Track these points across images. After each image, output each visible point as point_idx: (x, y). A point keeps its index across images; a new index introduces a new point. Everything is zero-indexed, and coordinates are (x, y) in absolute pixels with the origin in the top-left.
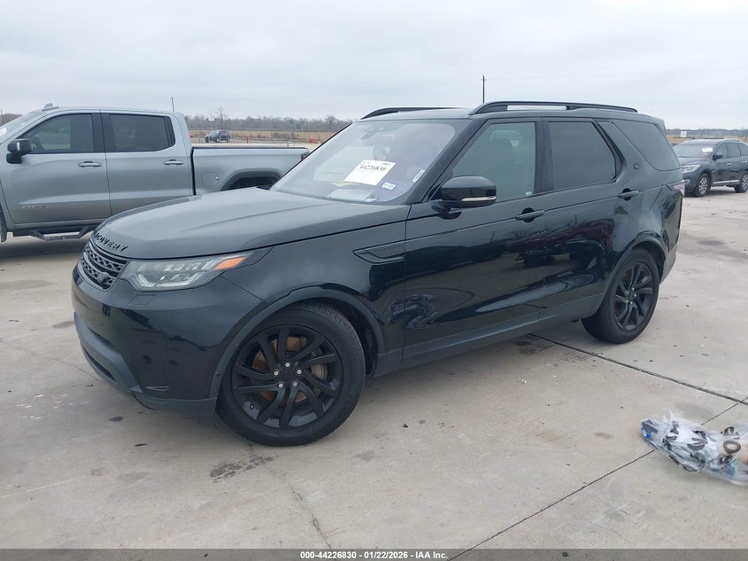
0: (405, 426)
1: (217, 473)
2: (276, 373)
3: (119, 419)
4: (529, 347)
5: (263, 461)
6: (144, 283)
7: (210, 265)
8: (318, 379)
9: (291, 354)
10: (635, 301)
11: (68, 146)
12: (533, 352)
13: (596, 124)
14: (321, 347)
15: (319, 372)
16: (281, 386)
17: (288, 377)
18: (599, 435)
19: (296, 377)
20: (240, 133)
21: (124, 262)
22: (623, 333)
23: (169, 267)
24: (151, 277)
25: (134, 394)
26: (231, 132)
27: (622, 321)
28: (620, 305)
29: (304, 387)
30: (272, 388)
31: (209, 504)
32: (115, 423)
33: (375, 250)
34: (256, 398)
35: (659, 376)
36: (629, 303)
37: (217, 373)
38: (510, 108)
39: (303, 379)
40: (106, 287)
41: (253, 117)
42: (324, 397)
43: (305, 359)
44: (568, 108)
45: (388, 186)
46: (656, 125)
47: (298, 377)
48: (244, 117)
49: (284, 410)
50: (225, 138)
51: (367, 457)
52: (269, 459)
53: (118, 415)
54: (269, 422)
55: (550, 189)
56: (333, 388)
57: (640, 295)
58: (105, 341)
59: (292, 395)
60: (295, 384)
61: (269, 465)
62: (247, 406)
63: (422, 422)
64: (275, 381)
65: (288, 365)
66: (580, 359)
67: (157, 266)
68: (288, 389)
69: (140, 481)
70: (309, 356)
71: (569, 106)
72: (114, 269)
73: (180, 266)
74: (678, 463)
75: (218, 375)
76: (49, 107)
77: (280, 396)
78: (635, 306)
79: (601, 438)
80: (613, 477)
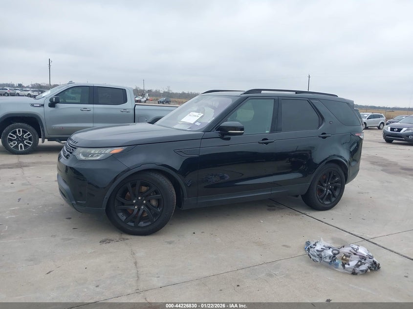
0: (194, 233)
1: (102, 242)
2: (134, 201)
3: (70, 218)
4: (273, 208)
5: (124, 239)
6: (82, 157)
7: (109, 151)
8: (153, 206)
9: (141, 194)
10: (330, 189)
11: (79, 101)
12: (274, 210)
13: (309, 101)
14: (155, 191)
15: (154, 203)
16: (136, 207)
17: (139, 204)
18: (284, 246)
19: (143, 204)
20: (176, 100)
21: (75, 148)
22: (322, 205)
23: (93, 151)
24: (84, 155)
25: (72, 204)
26: (171, 99)
27: (322, 199)
28: (321, 191)
29: (146, 209)
30: (132, 208)
31: (94, 252)
32: (68, 220)
33: (185, 151)
34: (125, 211)
35: (331, 225)
36: (327, 191)
37: (106, 197)
38: (262, 92)
39: (146, 205)
40: (67, 158)
41: (185, 92)
42: (155, 215)
43: (147, 196)
44: (296, 93)
45: (198, 124)
46: (348, 103)
47: (144, 204)
48: (181, 92)
49: (136, 219)
50: (168, 102)
51: (170, 243)
52: (128, 239)
53: (70, 217)
54: (129, 223)
55: (280, 130)
56: (159, 211)
57: (335, 187)
58: (65, 182)
59: (141, 212)
60: (142, 207)
61: (127, 241)
62: (120, 215)
63: (202, 232)
64: (133, 205)
65: (140, 198)
66: (296, 215)
67: (88, 150)
68: (139, 210)
69: (70, 241)
70: (150, 195)
71: (297, 92)
72: (71, 151)
73: (97, 151)
74: (311, 258)
75: (106, 198)
76: (71, 82)
77: (135, 212)
78: (331, 193)
79: (284, 247)
80: (279, 262)
